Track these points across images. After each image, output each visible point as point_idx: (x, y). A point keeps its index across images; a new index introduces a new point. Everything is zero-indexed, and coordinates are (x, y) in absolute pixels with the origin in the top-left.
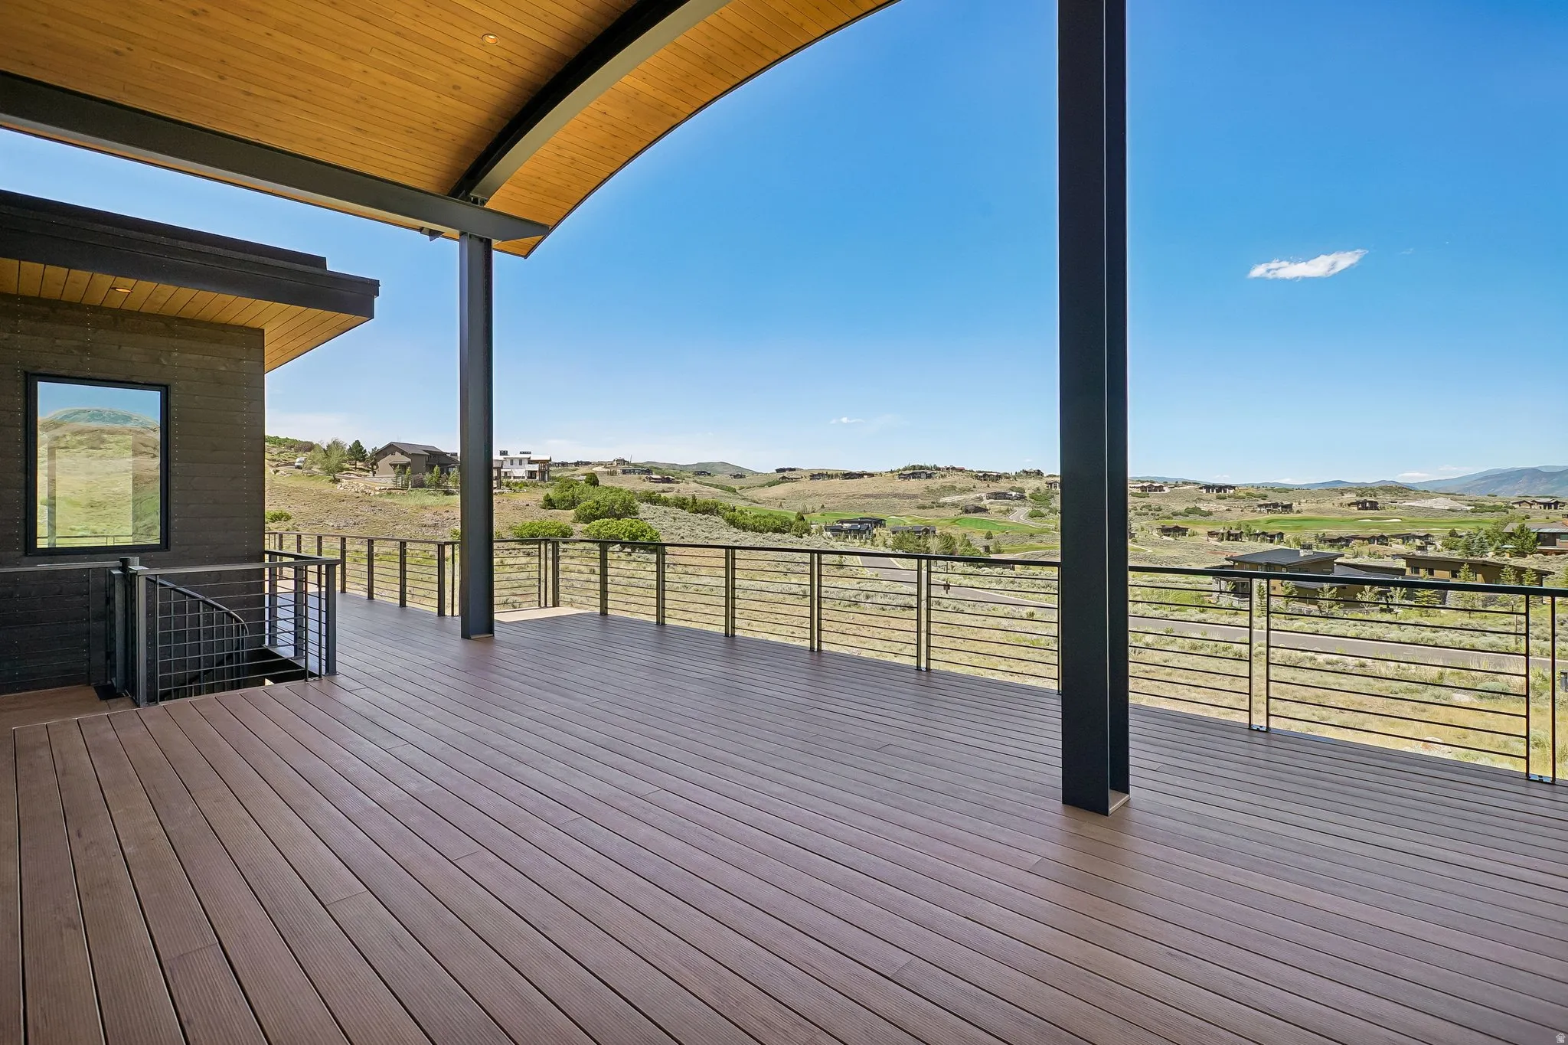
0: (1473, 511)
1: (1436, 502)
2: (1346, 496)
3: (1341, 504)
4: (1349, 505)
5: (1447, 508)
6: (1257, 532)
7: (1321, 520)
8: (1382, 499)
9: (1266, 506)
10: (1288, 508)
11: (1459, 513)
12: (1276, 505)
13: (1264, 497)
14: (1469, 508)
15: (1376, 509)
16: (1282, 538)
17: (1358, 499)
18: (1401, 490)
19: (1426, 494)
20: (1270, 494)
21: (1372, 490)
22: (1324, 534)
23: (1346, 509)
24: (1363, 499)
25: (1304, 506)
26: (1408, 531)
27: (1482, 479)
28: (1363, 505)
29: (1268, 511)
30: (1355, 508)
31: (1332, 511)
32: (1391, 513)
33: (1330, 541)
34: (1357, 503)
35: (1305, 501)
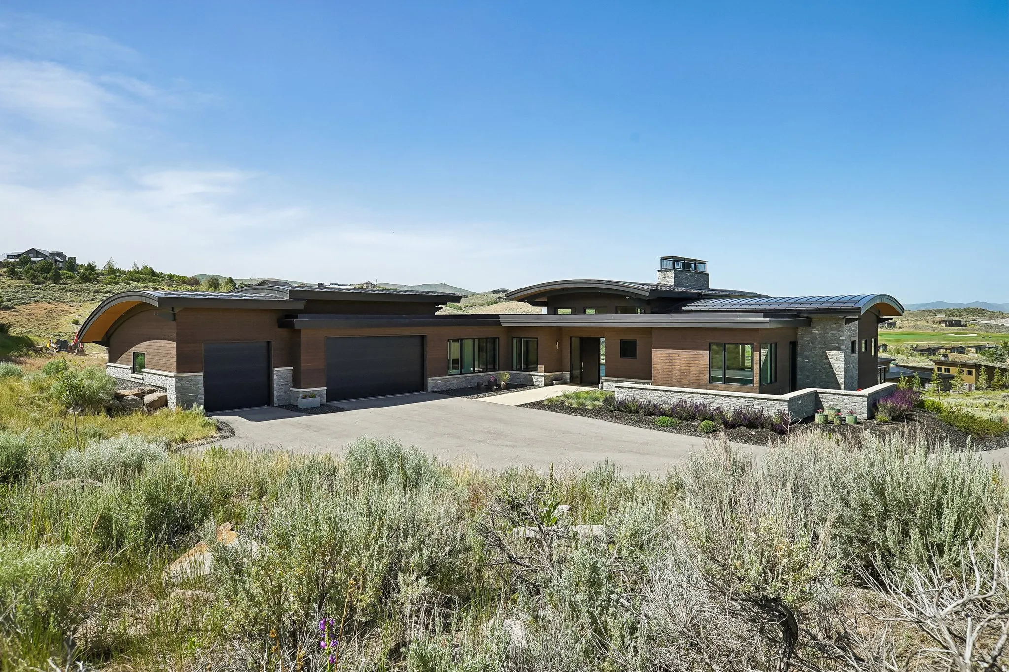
2: (938, 315)
3: (934, 322)
4: (940, 323)
7: (919, 334)
8: (966, 318)
10: (892, 325)
15: (960, 326)
16: (886, 348)
17: (947, 318)
19: (1000, 314)
21: (958, 310)
22: (918, 345)
23: (937, 326)
24: (950, 318)
25: (905, 324)
26: (982, 343)
28: (950, 323)
30: (944, 325)
31: (927, 328)
32: (971, 329)
33: (922, 350)
34: (945, 322)
35: (906, 319)
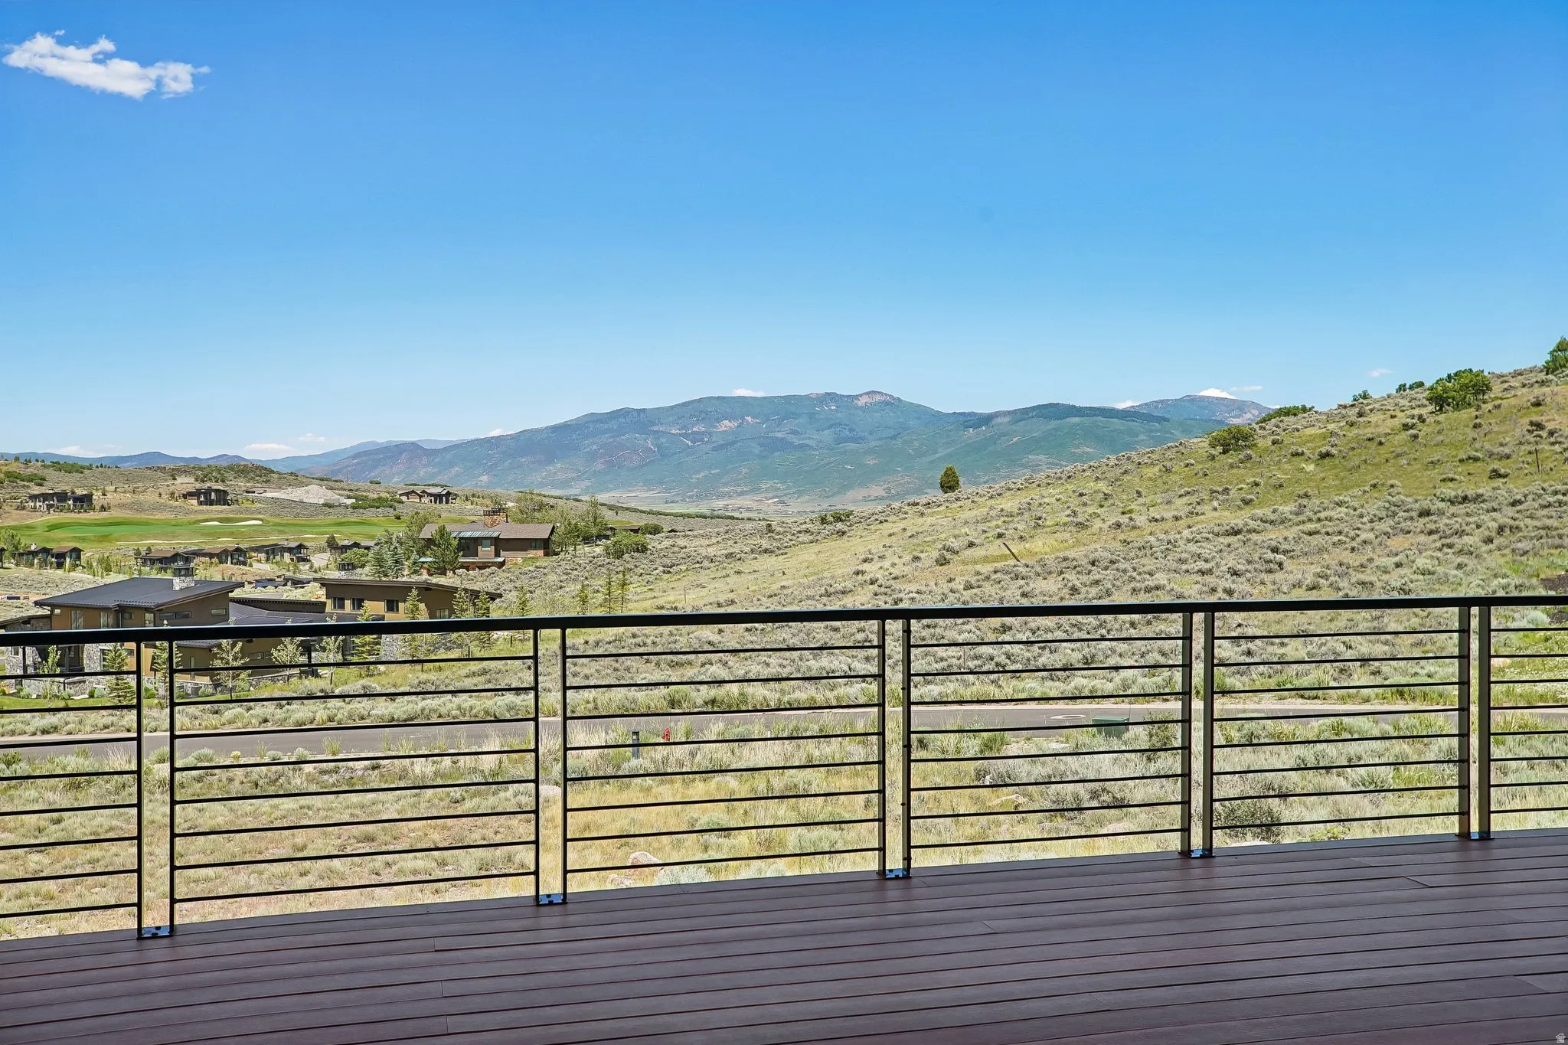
0: (354, 507)
1: (307, 492)
2: (180, 480)
3: (172, 494)
4: (185, 496)
5: (322, 501)
6: (33, 548)
7: (147, 523)
8: (236, 485)
9: (45, 497)
10: (84, 501)
11: (337, 510)
12: (62, 497)
13: (41, 481)
14: (349, 502)
15: (226, 503)
16: (79, 558)
17: (198, 485)
18: (260, 472)
19: (295, 478)
20: (51, 474)
21: (219, 471)
22: (149, 549)
23: (180, 502)
24: (208, 484)
25: (112, 499)
26: (273, 539)
27: (355, 457)
28: (206, 497)
29: (49, 507)
30: (195, 502)
31: (160, 508)
32: (247, 510)
33: (161, 560)
34: (196, 494)
35: (112, 488)
